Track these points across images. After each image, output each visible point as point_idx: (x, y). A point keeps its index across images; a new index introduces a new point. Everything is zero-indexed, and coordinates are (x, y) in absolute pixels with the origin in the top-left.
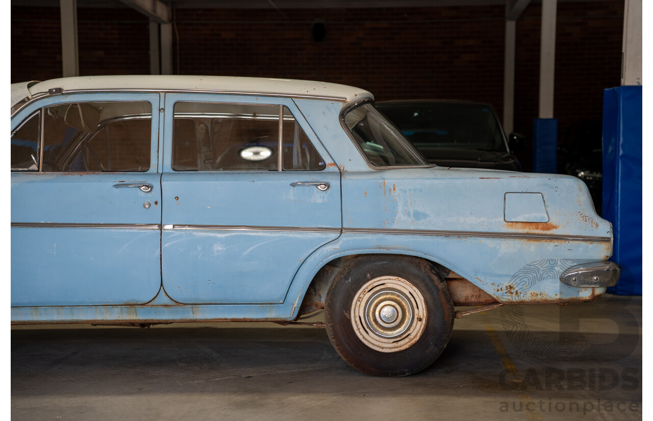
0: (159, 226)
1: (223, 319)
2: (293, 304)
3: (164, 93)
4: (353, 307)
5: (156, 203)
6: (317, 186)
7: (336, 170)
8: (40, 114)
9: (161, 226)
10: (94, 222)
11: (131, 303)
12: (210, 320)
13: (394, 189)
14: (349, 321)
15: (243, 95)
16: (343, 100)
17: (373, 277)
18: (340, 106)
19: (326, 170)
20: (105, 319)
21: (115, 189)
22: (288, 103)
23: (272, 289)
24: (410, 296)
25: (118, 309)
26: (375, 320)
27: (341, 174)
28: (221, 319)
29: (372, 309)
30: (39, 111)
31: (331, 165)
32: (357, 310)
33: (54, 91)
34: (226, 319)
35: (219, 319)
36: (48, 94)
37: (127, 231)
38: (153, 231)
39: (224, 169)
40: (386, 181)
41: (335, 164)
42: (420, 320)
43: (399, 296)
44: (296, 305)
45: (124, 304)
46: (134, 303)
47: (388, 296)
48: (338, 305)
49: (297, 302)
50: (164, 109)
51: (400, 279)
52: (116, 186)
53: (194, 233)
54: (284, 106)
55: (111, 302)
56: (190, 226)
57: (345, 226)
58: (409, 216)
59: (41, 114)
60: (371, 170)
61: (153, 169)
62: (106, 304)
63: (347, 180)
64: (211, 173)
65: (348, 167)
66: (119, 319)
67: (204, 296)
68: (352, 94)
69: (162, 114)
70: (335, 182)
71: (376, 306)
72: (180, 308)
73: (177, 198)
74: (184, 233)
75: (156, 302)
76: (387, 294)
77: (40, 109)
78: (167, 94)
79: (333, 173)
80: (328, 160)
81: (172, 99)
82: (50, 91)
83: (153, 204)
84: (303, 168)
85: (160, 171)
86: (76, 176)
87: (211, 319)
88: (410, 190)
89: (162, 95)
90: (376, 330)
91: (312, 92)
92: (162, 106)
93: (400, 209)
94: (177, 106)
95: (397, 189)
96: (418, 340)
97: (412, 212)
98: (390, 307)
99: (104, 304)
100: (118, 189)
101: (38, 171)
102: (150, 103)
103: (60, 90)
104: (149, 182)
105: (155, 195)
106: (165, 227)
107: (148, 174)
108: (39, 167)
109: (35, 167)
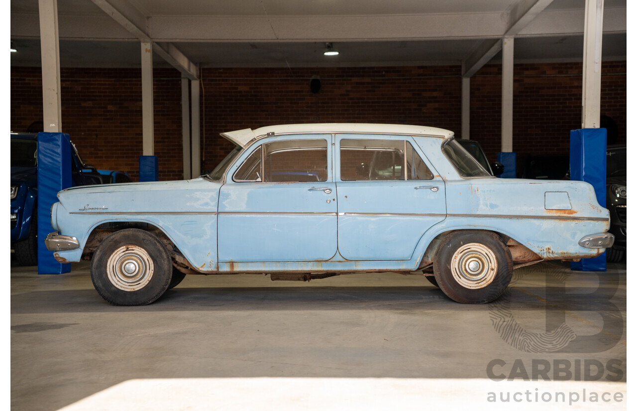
1: (373, 270)
2: (416, 260)
4: (452, 262)
5: (334, 200)
6: (431, 188)
7: (441, 179)
9: (337, 214)
11: (319, 260)
12: (365, 270)
13: (478, 190)
14: (450, 270)
15: (382, 134)
16: (443, 137)
17: (464, 244)
18: (441, 141)
19: (434, 179)
20: (303, 270)
22: (409, 139)
23: (403, 251)
24: (486, 255)
25: (311, 264)
26: (466, 270)
27: (444, 181)
29: (463, 264)
31: (437, 176)
32: (454, 264)
33: (271, 134)
36: (267, 136)
37: (317, 216)
38: (332, 216)
40: (473, 186)
41: (440, 176)
42: (493, 270)
43: (480, 255)
44: (418, 261)
45: (315, 261)
46: (321, 260)
47: (473, 255)
48: (443, 260)
49: (419, 259)
50: (334, 144)
51: (481, 245)
52: (310, 190)
53: (357, 218)
54: (407, 141)
55: (307, 259)
56: (354, 213)
57: (448, 213)
58: (487, 206)
59: (262, 148)
60: (462, 179)
61: (329, 179)
62: (304, 261)
63: (448, 185)
65: (448, 178)
66: (311, 269)
67: (363, 255)
68: (448, 134)
69: (333, 147)
70: (441, 186)
71: (466, 261)
72: (348, 263)
73: (346, 197)
74: (350, 218)
75: (334, 259)
76: (473, 254)
77: (261, 145)
78: (336, 135)
79: (439, 181)
80: (435, 173)
81: (339, 138)
82: (268, 134)
83: (332, 201)
84: (418, 178)
85: (334, 181)
86: (285, 184)
88: (487, 191)
89: (333, 135)
90: (466, 276)
91: (423, 133)
92: (333, 142)
93: (481, 202)
94: (343, 142)
95: (479, 190)
96: (492, 282)
97: (489, 204)
98: (475, 262)
100: (311, 192)
101: (262, 182)
102: (326, 140)
103: (273, 133)
104: (330, 187)
105: (333, 195)
106: (340, 214)
107: (328, 183)
108: (262, 180)
109: (259, 179)
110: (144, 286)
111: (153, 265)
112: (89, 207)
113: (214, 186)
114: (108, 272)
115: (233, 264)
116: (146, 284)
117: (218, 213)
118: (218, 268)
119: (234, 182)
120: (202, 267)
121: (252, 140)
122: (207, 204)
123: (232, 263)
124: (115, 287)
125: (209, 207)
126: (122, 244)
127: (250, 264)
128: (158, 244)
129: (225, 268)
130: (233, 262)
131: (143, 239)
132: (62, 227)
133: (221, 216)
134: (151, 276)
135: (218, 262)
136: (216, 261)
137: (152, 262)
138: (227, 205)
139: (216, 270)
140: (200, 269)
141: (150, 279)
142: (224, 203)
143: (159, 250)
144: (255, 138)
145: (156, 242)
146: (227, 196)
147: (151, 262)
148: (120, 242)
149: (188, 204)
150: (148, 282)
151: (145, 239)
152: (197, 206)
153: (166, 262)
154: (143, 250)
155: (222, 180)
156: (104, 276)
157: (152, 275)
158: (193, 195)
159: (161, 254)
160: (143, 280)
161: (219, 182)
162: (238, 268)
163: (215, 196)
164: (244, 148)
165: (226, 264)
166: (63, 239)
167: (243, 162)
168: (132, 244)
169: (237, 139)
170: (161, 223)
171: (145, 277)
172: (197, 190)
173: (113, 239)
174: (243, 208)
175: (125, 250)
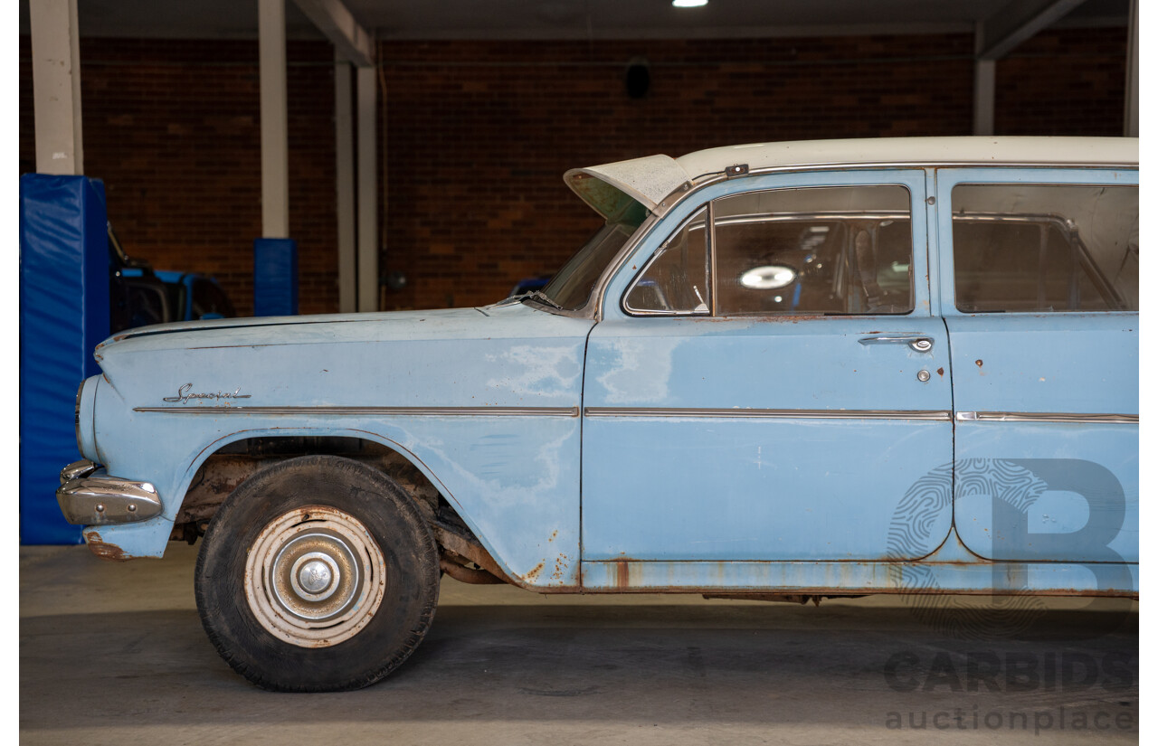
0: (949, 415)
1: (1067, 591)
3: (933, 170)
5: (941, 372)
8: (706, 212)
9: (952, 415)
10: (828, 408)
12: (1041, 591)
15: (1088, 168)
20: (842, 586)
21: (862, 346)
25: (868, 568)
28: (1063, 590)
30: (706, 208)
33: (738, 169)
34: (1072, 591)
35: (1059, 591)
36: (724, 176)
37: (890, 423)
38: (938, 423)
39: (1056, 309)
45: (880, 559)
50: (933, 199)
52: (864, 341)
53: (1017, 428)
55: (857, 554)
56: (1008, 414)
59: (709, 211)
61: (921, 308)
62: (846, 559)
64: (1038, 316)
66: (868, 586)
69: (931, 207)
72: (985, 569)
73: (980, 362)
74: (996, 427)
75: (939, 556)
77: (707, 204)
78: (939, 170)
81: (950, 178)
82: (730, 171)
83: (935, 375)
85: (935, 313)
86: (785, 323)
87: (1044, 591)
89: (930, 172)
92: (931, 194)
94: (960, 190)
99: (842, 559)
100: (869, 347)
101: (710, 315)
102: (906, 189)
103: (745, 168)
104: (926, 334)
105: (937, 358)
106: (959, 416)
107: (916, 319)
108: (711, 308)
109: (703, 308)
110: (355, 631)
111: (383, 568)
112: (194, 390)
113: (568, 327)
114: (249, 588)
115: (626, 566)
116: (363, 625)
117: (583, 411)
118: (580, 578)
119: (626, 317)
120: (531, 574)
121: (680, 190)
122: (548, 383)
123: (623, 565)
124: (270, 635)
125: (557, 393)
126: (292, 502)
127: (679, 567)
128: (399, 504)
129: (603, 579)
130: (626, 561)
131: (356, 490)
132: (110, 451)
133: (591, 420)
134: (379, 601)
135: (581, 561)
136: (576, 558)
137: (381, 559)
138: (610, 388)
139: (573, 583)
140: (527, 580)
141: (374, 610)
142: (602, 379)
143: (401, 522)
144: (688, 183)
145: (395, 498)
146: (611, 357)
147: (378, 558)
148: (285, 499)
149: (492, 383)
150: (368, 619)
151: (360, 489)
152: (520, 390)
153: (423, 559)
154: (354, 520)
155: (591, 308)
156: (236, 600)
157: (380, 597)
158: (506, 354)
159: (408, 534)
160: (352, 612)
161: (583, 316)
162: (641, 578)
163: (576, 360)
164: (656, 212)
165: (605, 568)
166: (115, 487)
167: (653, 255)
168: (319, 503)
169: (634, 187)
170: (409, 439)
171: (359, 604)
172: (520, 342)
173: (265, 487)
174: (660, 397)
175: (299, 519)
